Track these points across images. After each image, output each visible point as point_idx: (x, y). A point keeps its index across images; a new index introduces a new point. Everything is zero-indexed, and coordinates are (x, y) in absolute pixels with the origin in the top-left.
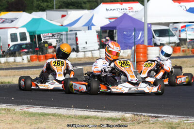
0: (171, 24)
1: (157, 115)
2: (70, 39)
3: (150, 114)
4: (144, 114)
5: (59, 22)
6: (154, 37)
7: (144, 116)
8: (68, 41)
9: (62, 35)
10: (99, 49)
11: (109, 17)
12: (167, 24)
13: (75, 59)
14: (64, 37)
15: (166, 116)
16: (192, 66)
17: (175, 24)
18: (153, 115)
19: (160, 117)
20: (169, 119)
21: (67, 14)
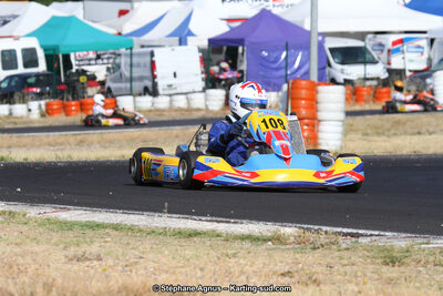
0: (370, 36)
1: (354, 231)
2: (139, 65)
3: (339, 230)
4: (324, 228)
5: (114, 27)
6: (330, 65)
7: (326, 232)
8: (134, 70)
9: (119, 55)
10: (204, 90)
11: (226, 17)
12: (361, 36)
13: (150, 111)
14: (123, 61)
15: (377, 233)
16: (416, 131)
17: (379, 36)
18: (345, 230)
19: (362, 235)
20: (384, 239)
21: (132, 8)
